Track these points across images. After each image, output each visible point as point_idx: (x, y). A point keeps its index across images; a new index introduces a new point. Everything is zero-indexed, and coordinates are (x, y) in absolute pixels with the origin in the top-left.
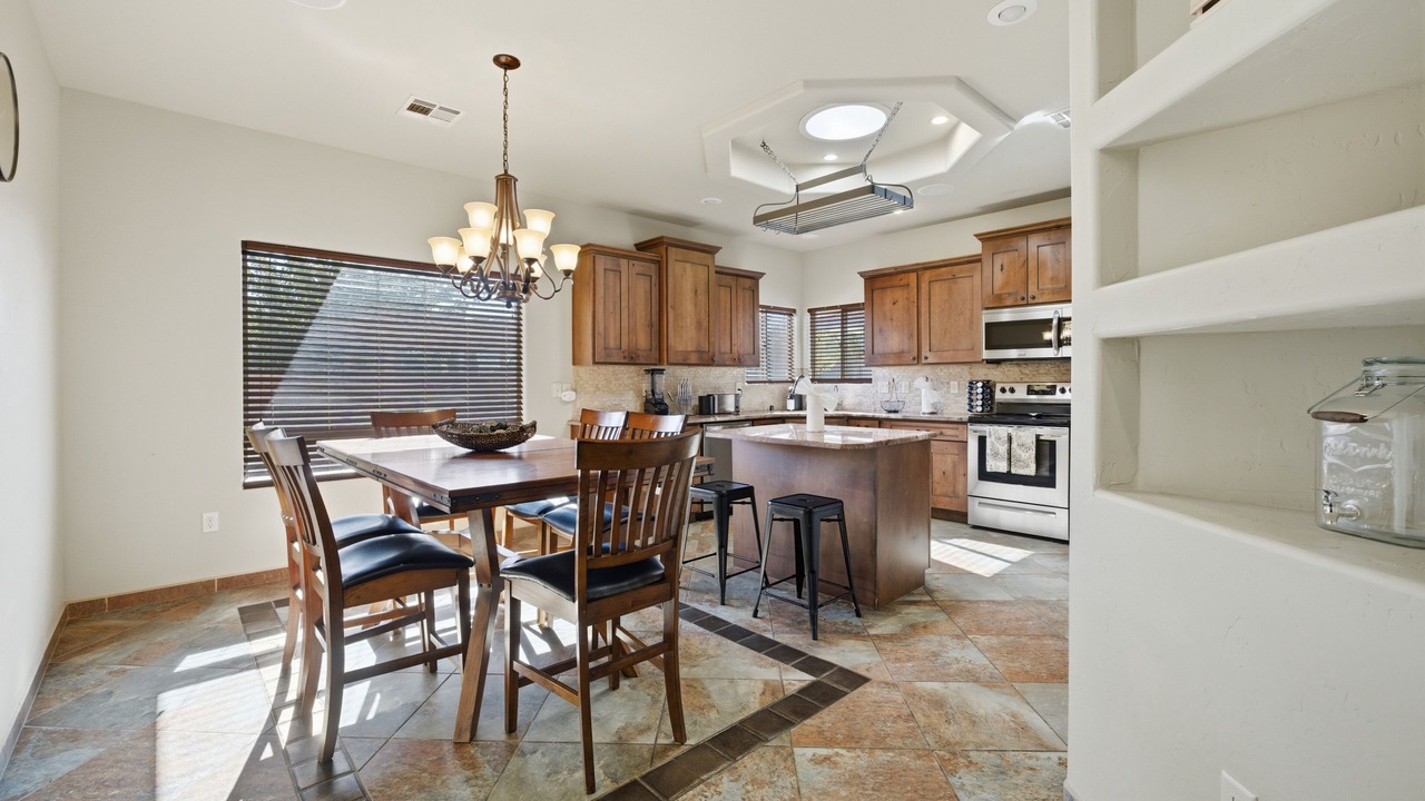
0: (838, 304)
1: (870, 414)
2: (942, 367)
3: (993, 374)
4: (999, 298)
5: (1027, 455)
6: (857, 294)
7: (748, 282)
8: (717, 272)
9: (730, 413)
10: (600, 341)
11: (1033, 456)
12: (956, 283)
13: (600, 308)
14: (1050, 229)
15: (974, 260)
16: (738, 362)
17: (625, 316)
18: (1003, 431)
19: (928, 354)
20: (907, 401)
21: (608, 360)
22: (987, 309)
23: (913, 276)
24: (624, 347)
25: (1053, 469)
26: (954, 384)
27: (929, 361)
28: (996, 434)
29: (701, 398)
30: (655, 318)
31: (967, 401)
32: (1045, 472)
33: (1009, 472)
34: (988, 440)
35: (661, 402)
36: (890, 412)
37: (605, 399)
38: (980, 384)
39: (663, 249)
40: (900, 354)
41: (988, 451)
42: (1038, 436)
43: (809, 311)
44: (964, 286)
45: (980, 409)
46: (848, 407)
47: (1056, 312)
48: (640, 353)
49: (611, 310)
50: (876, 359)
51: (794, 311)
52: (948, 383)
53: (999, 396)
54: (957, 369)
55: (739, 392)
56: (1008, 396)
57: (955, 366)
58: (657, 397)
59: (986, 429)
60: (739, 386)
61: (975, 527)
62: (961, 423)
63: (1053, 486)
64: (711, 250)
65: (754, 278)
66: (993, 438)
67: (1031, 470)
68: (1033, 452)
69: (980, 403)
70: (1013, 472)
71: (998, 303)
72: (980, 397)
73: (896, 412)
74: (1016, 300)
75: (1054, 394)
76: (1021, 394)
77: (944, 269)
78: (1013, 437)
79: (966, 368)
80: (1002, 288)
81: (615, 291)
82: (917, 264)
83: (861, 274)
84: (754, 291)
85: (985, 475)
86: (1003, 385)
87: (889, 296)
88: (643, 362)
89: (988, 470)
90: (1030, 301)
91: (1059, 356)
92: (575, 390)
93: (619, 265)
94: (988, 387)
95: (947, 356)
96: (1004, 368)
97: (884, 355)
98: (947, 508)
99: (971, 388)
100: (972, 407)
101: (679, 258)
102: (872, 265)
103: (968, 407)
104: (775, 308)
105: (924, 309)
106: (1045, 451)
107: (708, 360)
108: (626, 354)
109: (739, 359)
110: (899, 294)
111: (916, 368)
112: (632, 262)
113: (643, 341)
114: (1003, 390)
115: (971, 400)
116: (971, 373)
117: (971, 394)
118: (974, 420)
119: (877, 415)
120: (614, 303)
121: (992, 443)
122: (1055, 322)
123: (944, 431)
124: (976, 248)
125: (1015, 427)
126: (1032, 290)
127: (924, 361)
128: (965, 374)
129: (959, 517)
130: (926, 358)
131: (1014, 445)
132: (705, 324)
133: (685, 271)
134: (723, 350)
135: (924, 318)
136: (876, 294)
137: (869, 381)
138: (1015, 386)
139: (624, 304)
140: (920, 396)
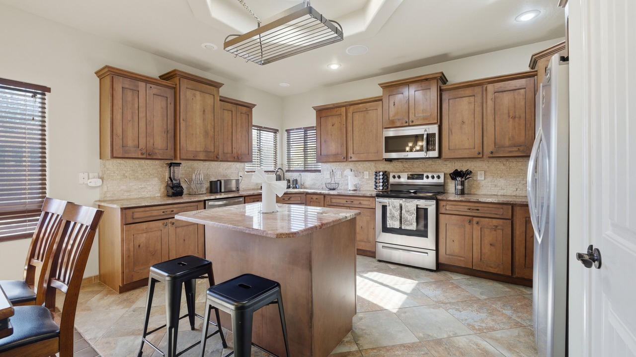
0: (302, 127)
1: (319, 191)
2: (360, 163)
3: (388, 167)
4: (393, 122)
5: (411, 217)
6: (312, 121)
7: (245, 109)
8: (220, 100)
9: (234, 191)
10: (118, 141)
11: (415, 218)
12: (368, 113)
13: (118, 116)
14: (422, 81)
15: (379, 100)
16: (238, 159)
17: (142, 124)
18: (397, 202)
19: (352, 155)
20: (340, 183)
21: (126, 156)
22: (386, 128)
23: (343, 109)
24: (142, 145)
25: (426, 226)
26: (366, 173)
27: (352, 159)
28: (393, 204)
29: (211, 182)
30: (171, 127)
31: (374, 183)
32: (421, 227)
33: (401, 228)
34: (388, 208)
35: (179, 186)
36: (331, 189)
37: (131, 184)
38: (381, 173)
39: (177, 80)
40: (336, 155)
41: (388, 215)
42: (417, 205)
43: (287, 130)
44: (372, 114)
45: (381, 188)
46: (307, 186)
47: (425, 130)
48: (157, 151)
49: (129, 118)
50: (321, 158)
51: (278, 130)
52: (363, 173)
53: (392, 180)
54: (367, 164)
55: (240, 178)
56: (397, 180)
57: (367, 163)
58: (174, 182)
59: (386, 201)
60: (241, 174)
61: (380, 261)
62: (372, 197)
63: (427, 237)
64: (217, 85)
65: (250, 107)
66: (391, 207)
67: (413, 227)
68: (415, 216)
69: (381, 184)
70: (403, 228)
71: (392, 125)
72: (381, 181)
73: (334, 189)
74: (402, 123)
75: (423, 179)
76: (404, 180)
77: (361, 105)
78: (403, 206)
79: (373, 163)
80: (394, 116)
81: (133, 104)
82: (346, 102)
83: (314, 108)
84: (249, 115)
85: (385, 229)
86: (394, 174)
87: (330, 121)
88: (160, 158)
89: (388, 227)
90: (411, 124)
91: (427, 156)
92: (102, 179)
93: (138, 86)
94: (386, 175)
95: (363, 157)
96: (395, 163)
97: (327, 156)
98: (364, 249)
99: (376, 176)
100: (376, 186)
101: (189, 87)
102: (321, 102)
103: (374, 187)
104: (265, 128)
105: (350, 129)
106: (421, 214)
107: (214, 157)
108: (144, 151)
109: (238, 157)
110: (336, 120)
111: (345, 164)
112: (149, 85)
113: (159, 142)
114: (394, 177)
115: (376, 183)
116: (376, 167)
117: (376, 179)
118: (378, 196)
119: (323, 192)
120: (132, 113)
121: (391, 210)
122: (425, 136)
123: (362, 202)
124: (379, 92)
125: (404, 199)
126: (412, 117)
127: (350, 160)
128: (372, 167)
129: (372, 254)
130: (351, 158)
131: (403, 211)
132: (211, 133)
133: (195, 97)
134: (226, 151)
135: (350, 134)
136: (322, 119)
137: (319, 171)
138: (401, 174)
139: (142, 115)
140: (347, 180)
